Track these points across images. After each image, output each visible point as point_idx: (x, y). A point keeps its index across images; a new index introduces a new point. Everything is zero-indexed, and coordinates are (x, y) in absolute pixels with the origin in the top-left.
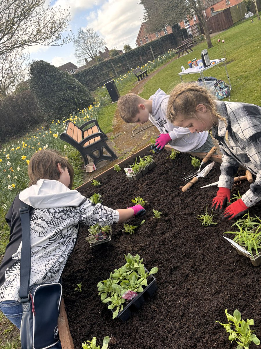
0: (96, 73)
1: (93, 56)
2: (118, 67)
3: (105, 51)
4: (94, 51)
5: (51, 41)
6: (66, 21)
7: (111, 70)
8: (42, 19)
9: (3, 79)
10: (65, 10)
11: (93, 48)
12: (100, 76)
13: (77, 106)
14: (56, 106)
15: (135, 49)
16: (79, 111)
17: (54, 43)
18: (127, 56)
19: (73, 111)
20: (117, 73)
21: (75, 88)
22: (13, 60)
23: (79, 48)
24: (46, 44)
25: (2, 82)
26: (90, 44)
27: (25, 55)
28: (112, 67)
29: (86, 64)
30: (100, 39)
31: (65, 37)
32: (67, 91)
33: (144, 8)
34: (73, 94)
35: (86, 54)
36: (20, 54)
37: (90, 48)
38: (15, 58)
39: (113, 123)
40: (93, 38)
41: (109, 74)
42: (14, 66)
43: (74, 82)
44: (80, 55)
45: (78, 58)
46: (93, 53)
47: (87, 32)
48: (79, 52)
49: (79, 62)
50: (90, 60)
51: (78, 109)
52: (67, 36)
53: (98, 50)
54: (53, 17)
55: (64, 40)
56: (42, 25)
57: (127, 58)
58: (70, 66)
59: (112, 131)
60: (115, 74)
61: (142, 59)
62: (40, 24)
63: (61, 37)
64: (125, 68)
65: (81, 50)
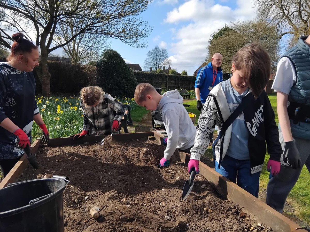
0: (153, 79)
1: (158, 68)
2: (171, 83)
3: (168, 69)
4: (160, 65)
5: (129, 41)
6: (147, 34)
7: (165, 82)
8: (130, 24)
9: (82, 52)
10: (150, 26)
11: (160, 62)
12: (154, 82)
13: (124, 94)
14: (109, 86)
15: (190, 77)
16: (124, 98)
17: (131, 43)
18: (181, 78)
19: (119, 96)
20: (168, 86)
21: (130, 80)
22: (96, 43)
23: (150, 58)
24: (125, 42)
25: (80, 53)
26: (160, 60)
27: (107, 43)
28: (167, 81)
29: (150, 71)
30: (168, 59)
31: (141, 44)
32: (122, 80)
33: (208, 52)
34: (126, 84)
35: (153, 65)
36: (104, 41)
37: (158, 62)
38: (99, 42)
39: (143, 117)
40: (163, 56)
41: (162, 85)
42: (95, 47)
43: (131, 77)
44: (149, 63)
45: (146, 64)
46: (159, 66)
47: (161, 50)
48: (149, 61)
49: (145, 67)
50: (154, 69)
51: (124, 96)
52: (143, 43)
53: (163, 66)
54: (139, 27)
55: (138, 45)
56: (129, 28)
57: (181, 80)
58: (137, 67)
59: (139, 121)
60: (166, 86)
61: (192, 85)
62: (127, 27)
63: (138, 42)
64: (175, 86)
65: (151, 60)
